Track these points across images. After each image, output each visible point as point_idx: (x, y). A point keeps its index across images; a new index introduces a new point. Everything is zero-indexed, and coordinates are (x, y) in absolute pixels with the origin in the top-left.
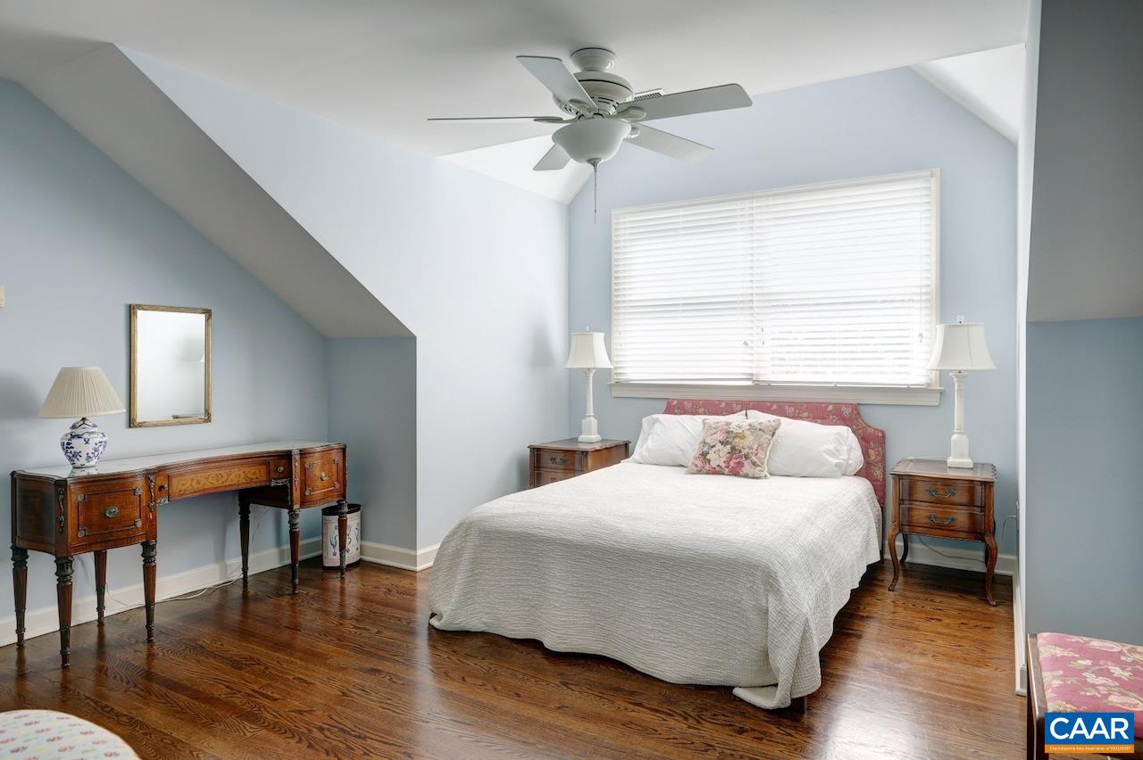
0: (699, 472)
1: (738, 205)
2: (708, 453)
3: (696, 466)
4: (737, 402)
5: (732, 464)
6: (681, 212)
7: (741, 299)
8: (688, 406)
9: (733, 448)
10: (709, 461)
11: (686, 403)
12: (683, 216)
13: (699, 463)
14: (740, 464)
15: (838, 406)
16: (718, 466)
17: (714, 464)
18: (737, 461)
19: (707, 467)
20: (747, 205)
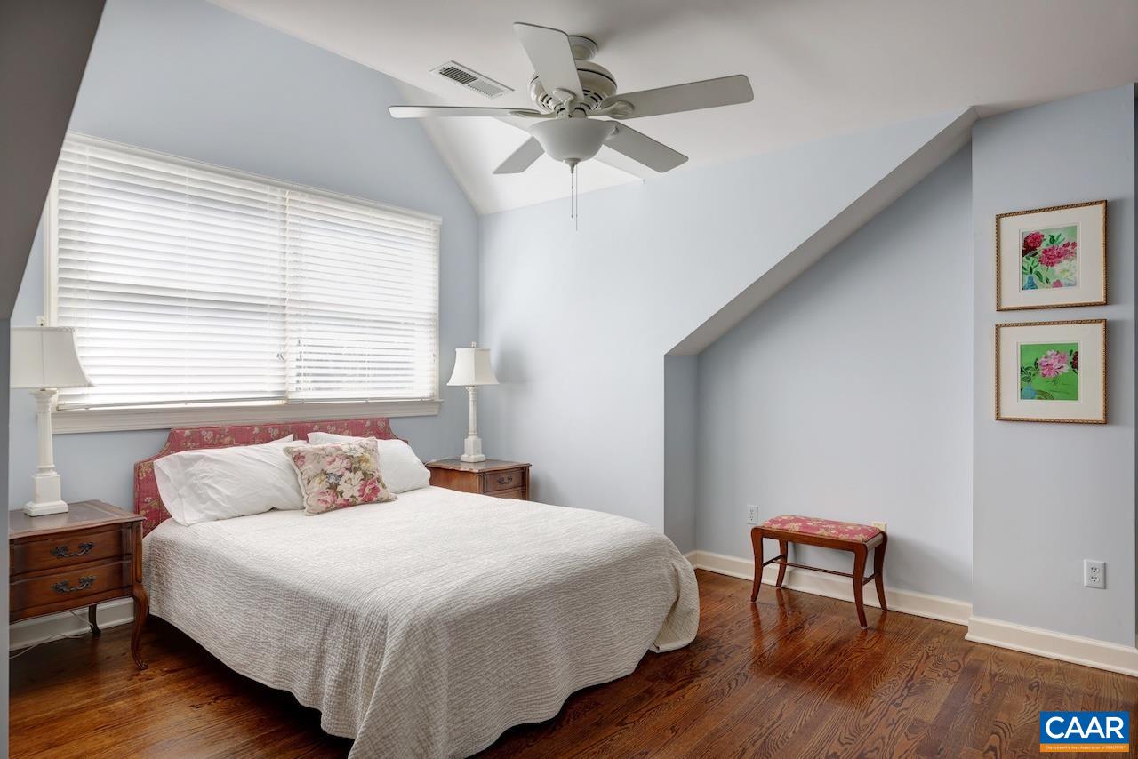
0: (328, 510)
1: (268, 190)
2: (337, 485)
3: (326, 502)
4: (274, 426)
5: (367, 491)
6: (186, 173)
7: (272, 303)
8: (208, 436)
9: (365, 474)
10: (341, 493)
11: (204, 433)
12: (191, 179)
13: (328, 498)
14: (375, 490)
15: (374, 421)
16: (352, 496)
17: (347, 496)
18: (373, 486)
19: (339, 500)
20: (278, 193)
